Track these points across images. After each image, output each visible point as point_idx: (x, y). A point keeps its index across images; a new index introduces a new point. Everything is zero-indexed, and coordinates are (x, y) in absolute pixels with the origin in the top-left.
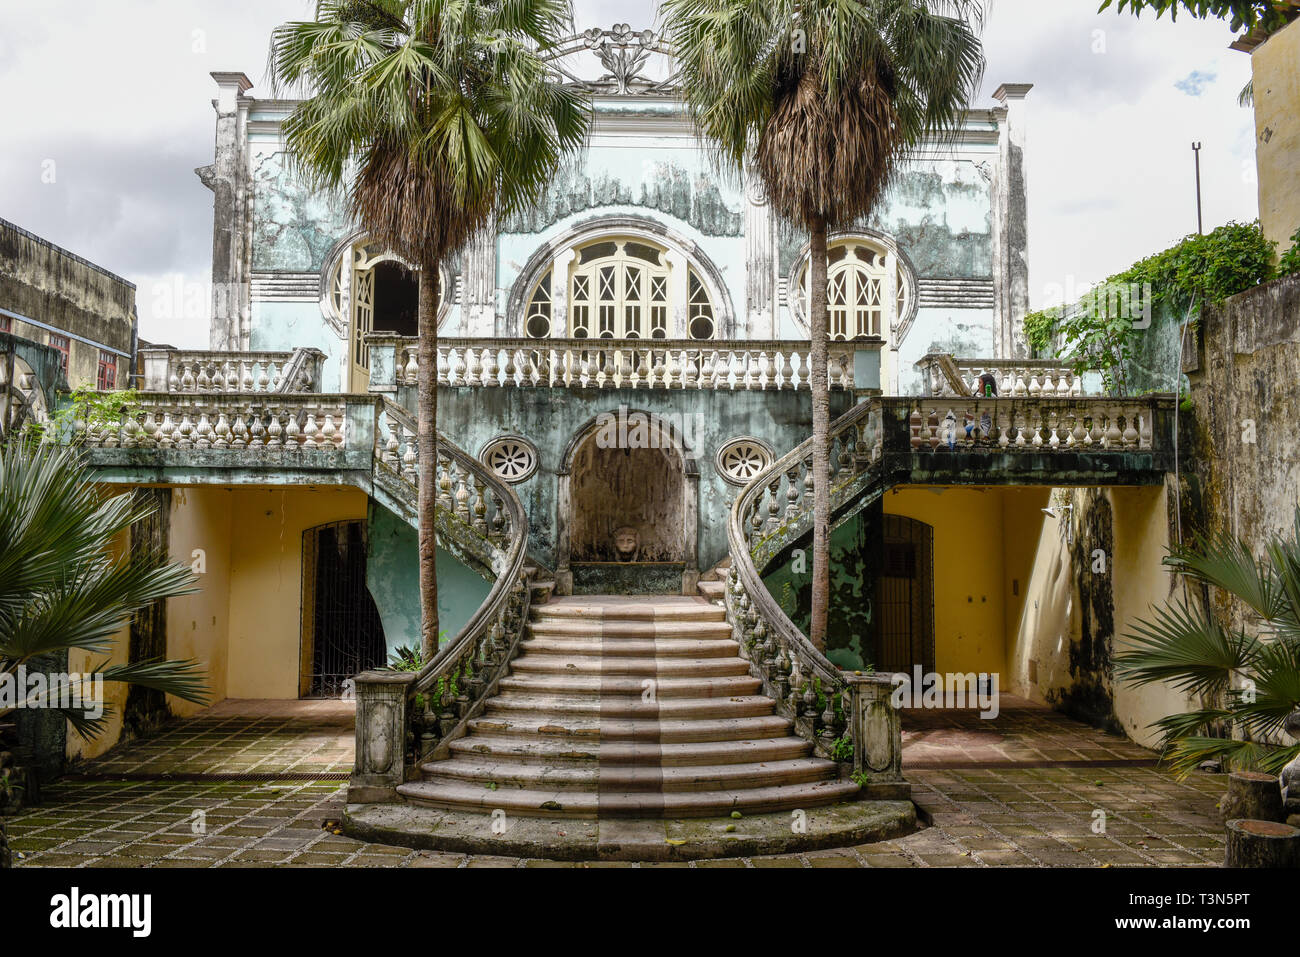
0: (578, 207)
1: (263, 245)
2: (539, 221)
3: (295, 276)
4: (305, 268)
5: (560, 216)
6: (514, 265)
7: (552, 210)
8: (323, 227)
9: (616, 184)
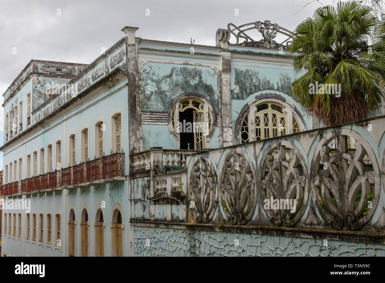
0: (257, 90)
1: (145, 100)
2: (244, 95)
3: (158, 114)
4: (162, 110)
5: (251, 93)
6: (236, 112)
7: (248, 91)
8: (168, 94)
9: (269, 82)
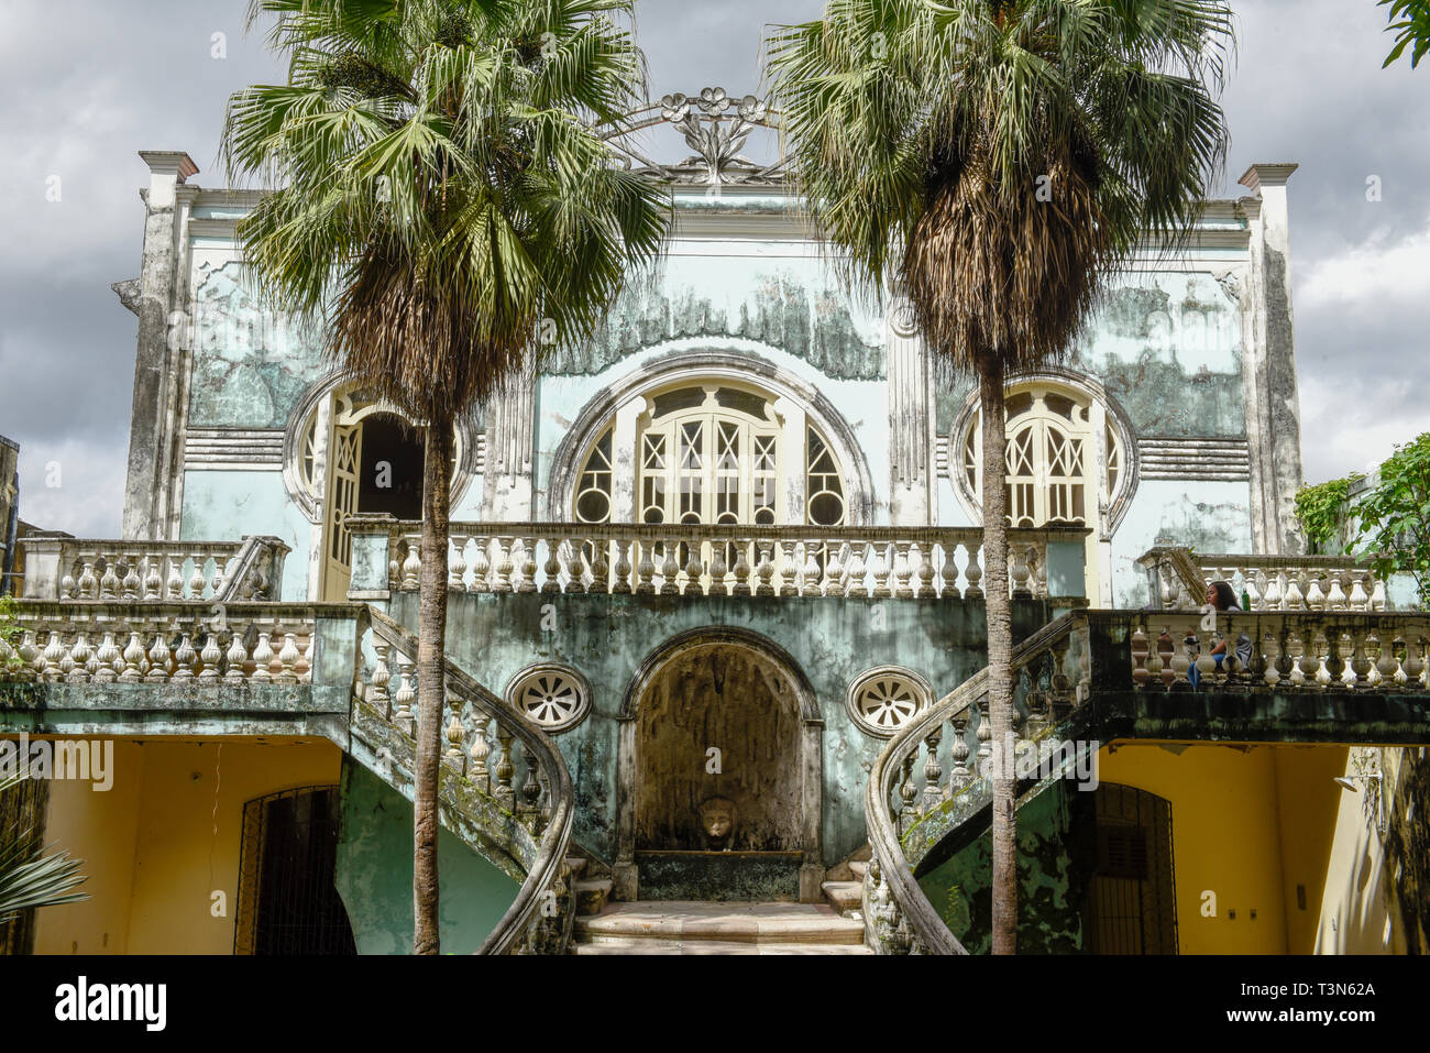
0: (651, 338)
1: (205, 390)
2: (596, 357)
3: (249, 434)
4: (264, 422)
5: (626, 351)
6: (559, 419)
7: (614, 342)
8: (292, 365)
9: (705, 306)
